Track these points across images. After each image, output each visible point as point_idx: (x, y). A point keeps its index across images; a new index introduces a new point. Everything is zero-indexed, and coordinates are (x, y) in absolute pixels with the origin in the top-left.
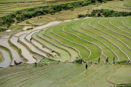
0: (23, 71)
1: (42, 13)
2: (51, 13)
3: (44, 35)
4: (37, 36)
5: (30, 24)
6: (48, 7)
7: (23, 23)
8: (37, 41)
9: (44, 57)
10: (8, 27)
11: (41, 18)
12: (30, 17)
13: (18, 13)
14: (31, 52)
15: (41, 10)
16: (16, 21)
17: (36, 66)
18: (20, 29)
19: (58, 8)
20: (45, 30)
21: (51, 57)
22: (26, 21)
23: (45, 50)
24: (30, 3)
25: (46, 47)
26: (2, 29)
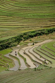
0: (27, 74)
1: (40, 34)
2: (46, 34)
3: (41, 49)
4: (36, 49)
5: (32, 41)
6: (44, 30)
7: (28, 41)
8: (37, 53)
9: (41, 64)
10: (18, 44)
11: (39, 37)
12: (32, 37)
13: (25, 34)
14: (32, 60)
15: (40, 32)
16: (23, 39)
17: (35, 70)
18: (26, 44)
19: (51, 30)
20: (42, 45)
21: (45, 64)
22: (30, 39)
23: (42, 59)
24: (32, 28)
25: (42, 57)
26: (14, 45)
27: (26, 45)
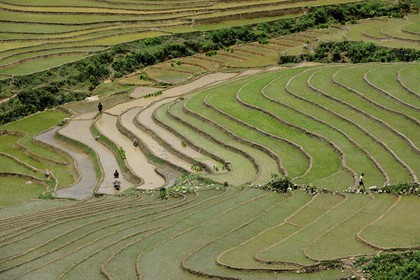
0: (129, 211)
1: (182, 52)
2: (206, 50)
3: (187, 112)
4: (168, 113)
5: (150, 80)
6: (198, 34)
7: (132, 78)
8: (169, 129)
9: (185, 171)
10: (91, 89)
11: (179, 64)
12: (148, 61)
13: (120, 50)
14: (151, 157)
15: (180, 42)
16: (114, 72)
17: (163, 197)
18: (123, 93)
19: (225, 36)
20: (189, 97)
21: (203, 172)
22: (139, 71)
23: (189, 152)
24: (149, 25)
25: (190, 144)
26: (76, 95)
27: (125, 95)
